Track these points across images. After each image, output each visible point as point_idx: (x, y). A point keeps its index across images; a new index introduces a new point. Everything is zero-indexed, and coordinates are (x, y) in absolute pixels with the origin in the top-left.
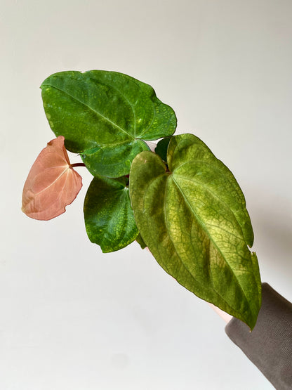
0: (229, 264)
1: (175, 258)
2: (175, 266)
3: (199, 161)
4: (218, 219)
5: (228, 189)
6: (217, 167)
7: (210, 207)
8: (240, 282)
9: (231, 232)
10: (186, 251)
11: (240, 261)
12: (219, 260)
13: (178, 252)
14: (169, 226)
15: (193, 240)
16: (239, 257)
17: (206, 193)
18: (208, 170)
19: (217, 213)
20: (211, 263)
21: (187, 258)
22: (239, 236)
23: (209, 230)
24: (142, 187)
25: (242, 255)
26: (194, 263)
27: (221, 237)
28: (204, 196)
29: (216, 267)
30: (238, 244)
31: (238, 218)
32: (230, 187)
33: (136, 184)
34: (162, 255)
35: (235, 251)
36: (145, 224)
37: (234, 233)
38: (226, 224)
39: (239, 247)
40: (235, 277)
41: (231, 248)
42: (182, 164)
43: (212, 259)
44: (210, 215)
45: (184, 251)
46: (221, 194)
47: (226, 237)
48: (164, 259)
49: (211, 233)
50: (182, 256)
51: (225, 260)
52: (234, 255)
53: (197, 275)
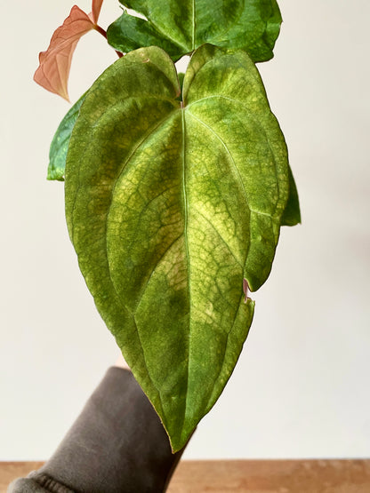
0: (192, 292)
1: (97, 222)
2: (88, 232)
3: (238, 100)
4: (215, 205)
5: (264, 170)
6: (263, 123)
7: (215, 182)
8: (193, 335)
9: (225, 239)
10: (124, 222)
11: (212, 297)
12: (175, 271)
13: (110, 217)
14: (125, 174)
15: (148, 212)
16: (215, 288)
17: (222, 159)
18: (245, 121)
19: (220, 196)
20: (158, 269)
21: (117, 232)
22: (237, 255)
23: (190, 219)
24: (117, 91)
25: (222, 287)
26: (125, 247)
27: (202, 238)
28: (214, 159)
29: (161, 279)
30: (227, 266)
31: (253, 225)
32: (269, 167)
33: (109, 81)
34: (78, 204)
35: (214, 273)
36: (83, 145)
37: (230, 244)
38: (224, 222)
39: (225, 271)
40: (189, 319)
41: (208, 265)
42: (208, 95)
43: (164, 263)
44: (206, 194)
45: (120, 220)
46: (247, 172)
47: (212, 242)
48: (78, 212)
49: (191, 225)
50: (112, 226)
51: (188, 279)
52: (208, 278)
53: (117, 270)
